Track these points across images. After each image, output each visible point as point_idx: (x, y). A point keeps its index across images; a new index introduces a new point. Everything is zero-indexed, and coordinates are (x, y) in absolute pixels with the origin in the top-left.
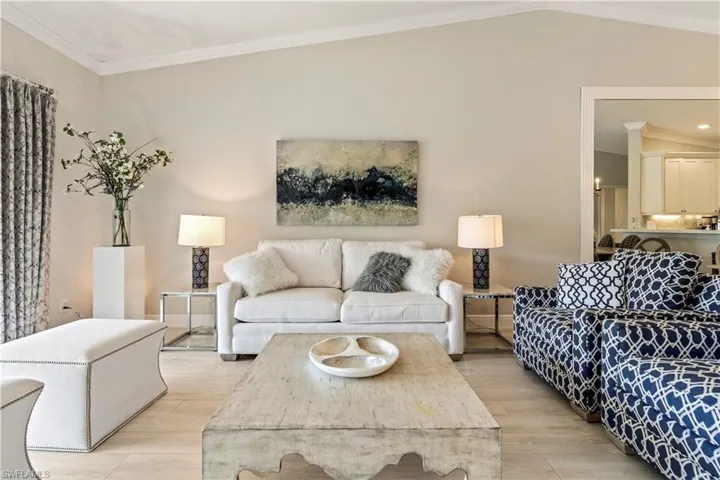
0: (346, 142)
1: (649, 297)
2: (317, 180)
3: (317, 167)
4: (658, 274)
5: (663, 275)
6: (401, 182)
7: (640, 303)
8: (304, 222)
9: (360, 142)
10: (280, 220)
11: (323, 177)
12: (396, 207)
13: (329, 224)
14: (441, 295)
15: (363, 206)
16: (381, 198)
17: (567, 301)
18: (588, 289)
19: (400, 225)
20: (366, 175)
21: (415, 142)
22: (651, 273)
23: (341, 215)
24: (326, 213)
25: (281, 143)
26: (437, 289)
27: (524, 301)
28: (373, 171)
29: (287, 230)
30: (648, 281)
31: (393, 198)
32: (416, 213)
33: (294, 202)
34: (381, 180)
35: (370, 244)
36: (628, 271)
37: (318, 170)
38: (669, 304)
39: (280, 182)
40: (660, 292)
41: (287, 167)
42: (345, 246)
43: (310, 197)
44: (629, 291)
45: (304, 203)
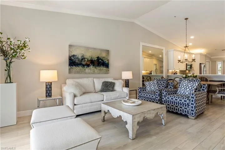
0: (91, 48)
1: (162, 86)
2: (82, 59)
3: (82, 55)
4: (163, 82)
5: (164, 82)
6: (105, 62)
7: (161, 88)
8: (78, 73)
9: (95, 49)
10: (70, 72)
11: (84, 59)
12: (104, 68)
13: (86, 73)
14: (124, 91)
15: (96, 68)
16: (100, 66)
17: (149, 89)
18: (152, 86)
19: (105, 73)
20: (96, 58)
21: (109, 51)
22: (162, 82)
23: (89, 71)
24: (85, 70)
25: (70, 46)
26: (122, 89)
27: (141, 90)
28: (98, 58)
29: (72, 75)
30: (162, 84)
31: (103, 66)
32: (109, 70)
33: (75, 66)
34: (100, 61)
35: (101, 79)
36: (158, 82)
37: (83, 56)
38: (165, 87)
39: (70, 59)
40: (164, 85)
41: (73, 54)
42: (95, 80)
43: (80, 65)
44: (159, 86)
45: (78, 66)
